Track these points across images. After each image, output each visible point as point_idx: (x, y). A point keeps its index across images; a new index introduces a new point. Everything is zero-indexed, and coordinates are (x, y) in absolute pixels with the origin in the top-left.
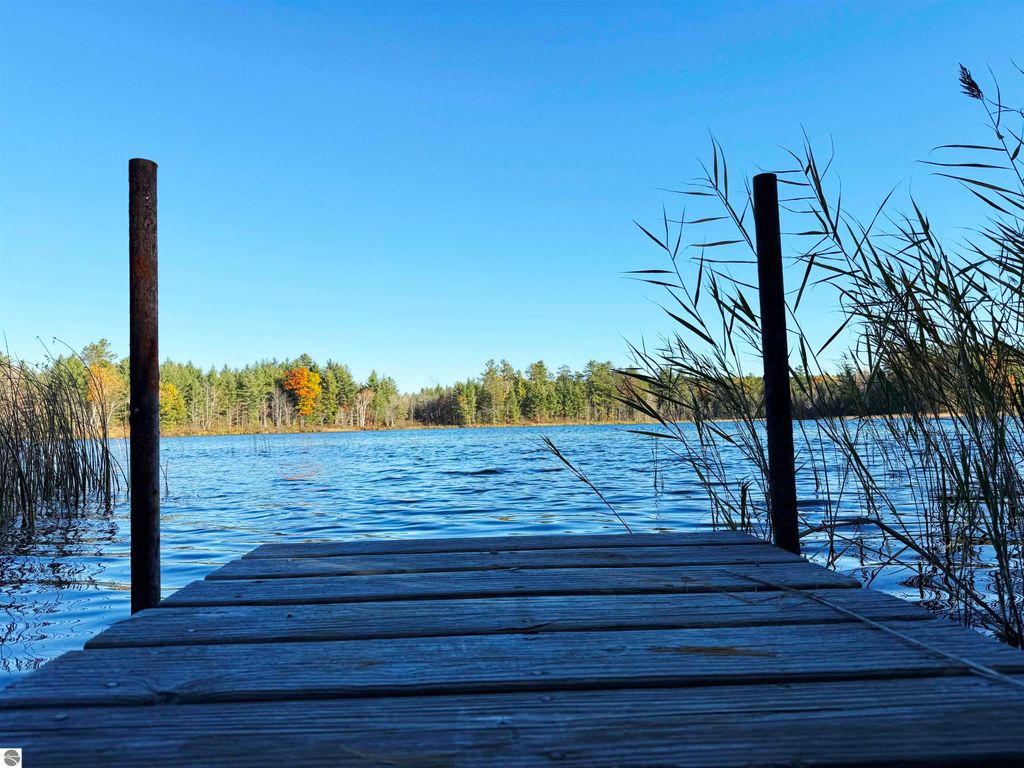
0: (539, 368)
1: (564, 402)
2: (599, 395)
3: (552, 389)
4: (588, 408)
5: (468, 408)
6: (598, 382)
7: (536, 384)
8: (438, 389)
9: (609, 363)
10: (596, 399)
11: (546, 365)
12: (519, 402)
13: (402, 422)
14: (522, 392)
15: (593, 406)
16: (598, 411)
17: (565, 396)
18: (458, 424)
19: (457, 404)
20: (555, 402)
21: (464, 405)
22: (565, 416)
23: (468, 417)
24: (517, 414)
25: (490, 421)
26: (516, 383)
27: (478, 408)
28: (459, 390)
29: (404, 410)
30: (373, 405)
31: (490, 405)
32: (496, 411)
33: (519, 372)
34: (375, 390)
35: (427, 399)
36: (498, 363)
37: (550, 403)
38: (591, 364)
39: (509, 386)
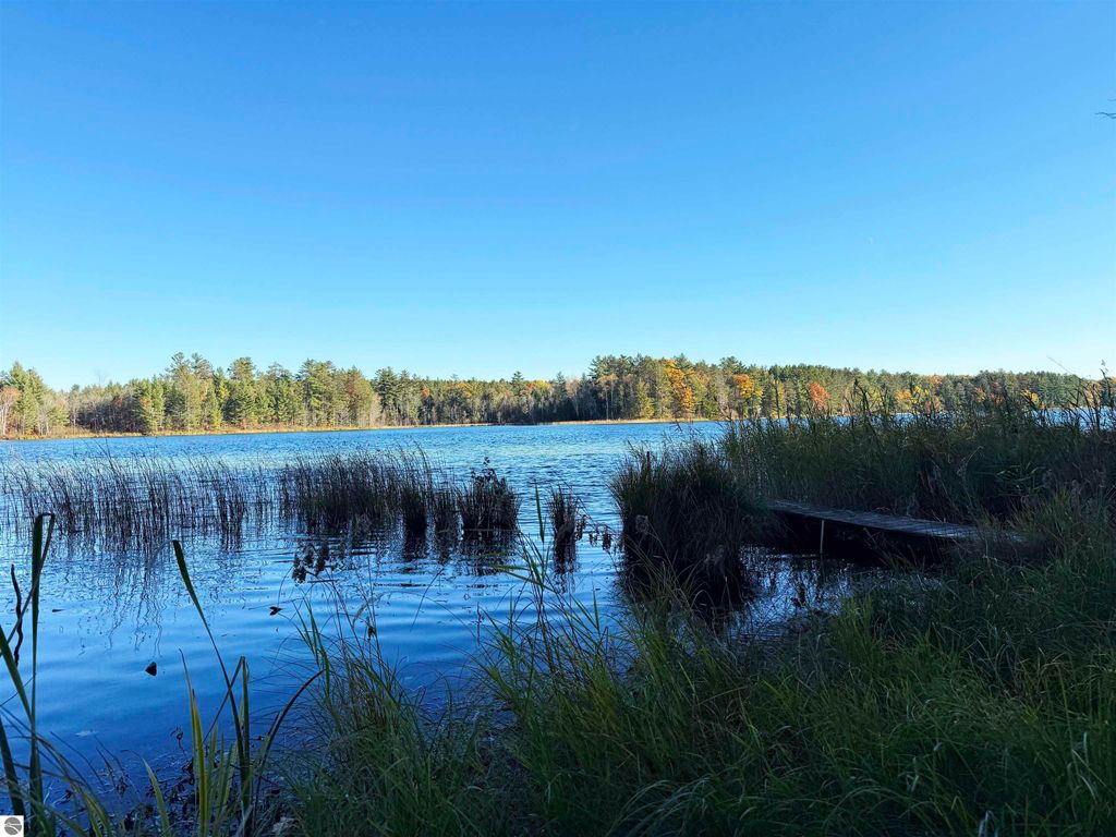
0: (244, 365)
1: (276, 406)
2: (318, 398)
3: (263, 391)
4: (305, 413)
5: (153, 411)
6: (316, 384)
7: (242, 384)
8: (110, 388)
9: (329, 363)
10: (314, 402)
11: (254, 362)
12: (220, 405)
13: (61, 429)
14: (225, 393)
15: (311, 410)
16: (317, 416)
17: (277, 399)
18: (140, 431)
19: (139, 407)
20: (266, 405)
21: (148, 408)
22: (277, 421)
23: (155, 422)
24: (218, 419)
25: (183, 427)
26: (216, 381)
27: (168, 412)
28: (141, 390)
29: (62, 413)
30: (19, 407)
31: (183, 409)
32: (191, 416)
33: (220, 370)
34: (21, 388)
35: (96, 400)
36: (188, 357)
37: (260, 406)
38: (308, 364)
39: (208, 386)
